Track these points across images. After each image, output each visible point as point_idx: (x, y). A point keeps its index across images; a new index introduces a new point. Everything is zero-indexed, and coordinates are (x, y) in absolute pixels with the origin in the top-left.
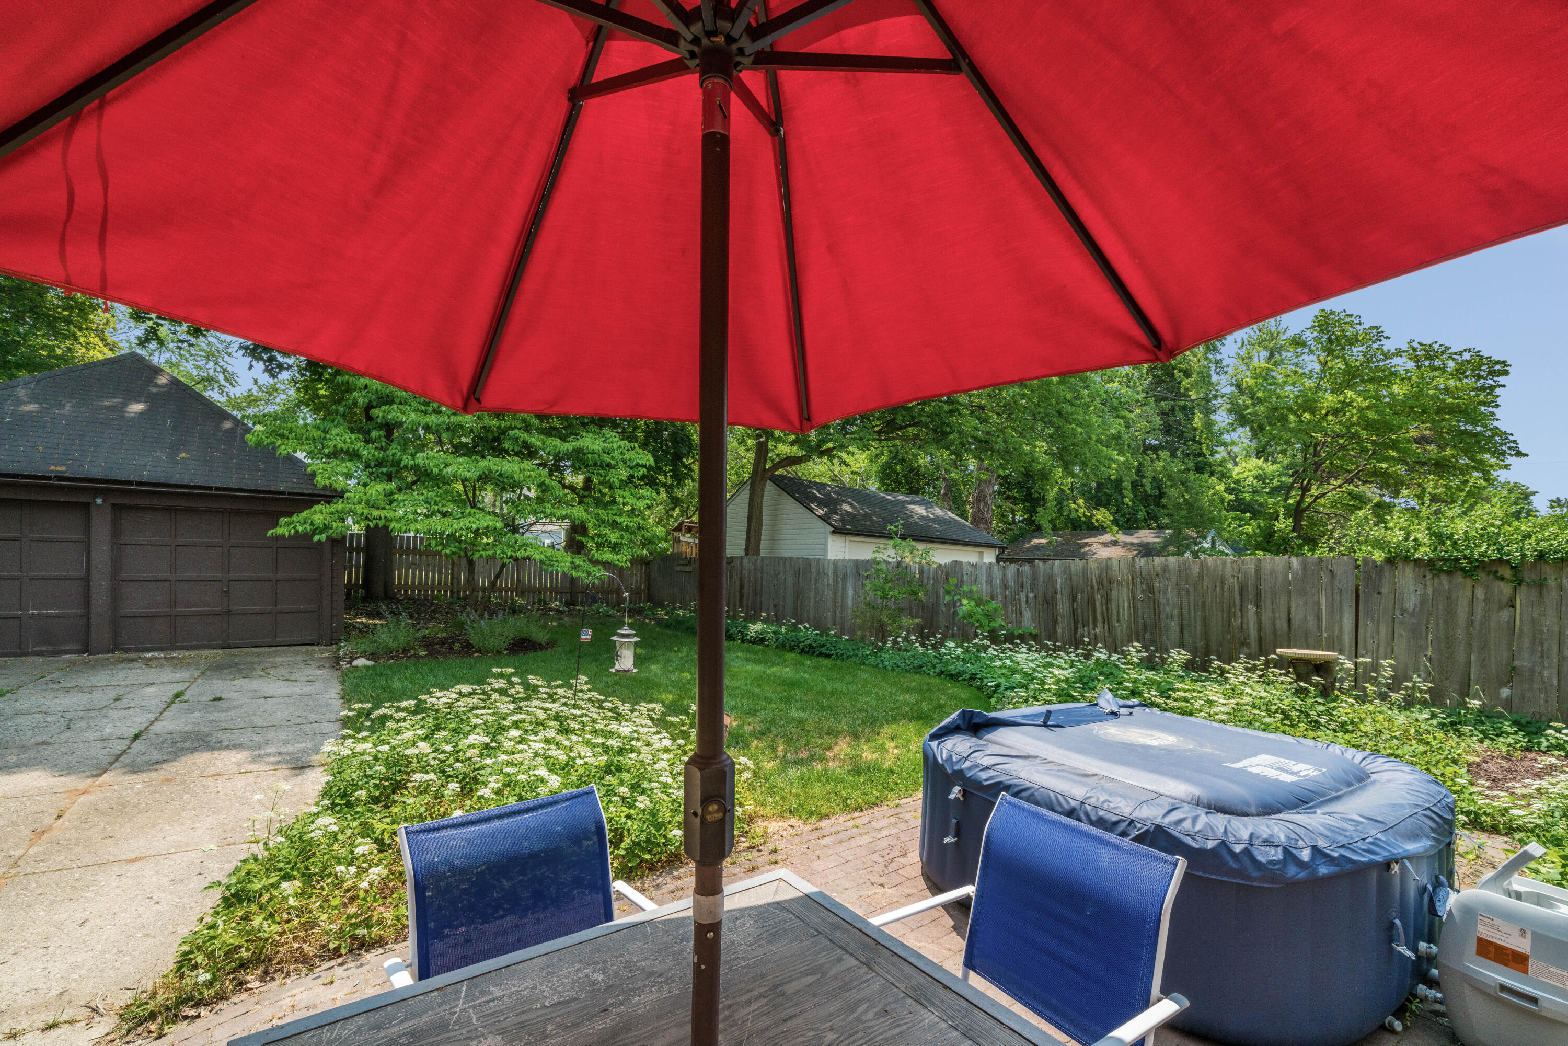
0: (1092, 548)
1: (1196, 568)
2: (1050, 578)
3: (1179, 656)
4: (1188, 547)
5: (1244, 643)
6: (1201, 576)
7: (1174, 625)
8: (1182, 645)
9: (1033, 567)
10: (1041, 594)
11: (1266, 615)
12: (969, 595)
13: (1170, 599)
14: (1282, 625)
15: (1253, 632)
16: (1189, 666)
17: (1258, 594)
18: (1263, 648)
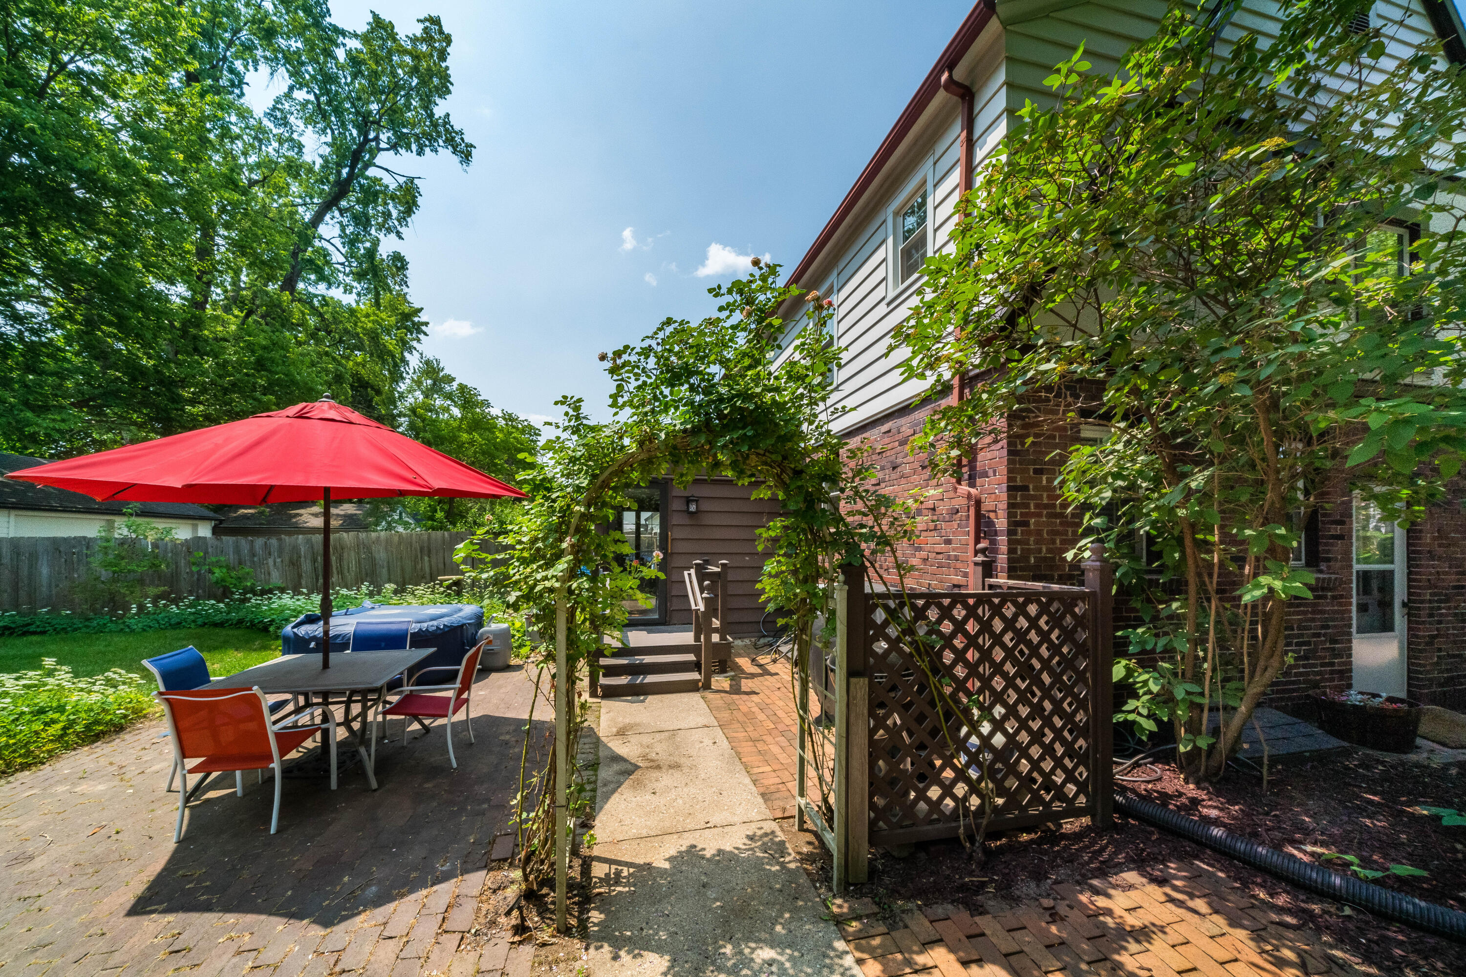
0: (303, 518)
1: (396, 539)
2: (295, 549)
3: (390, 587)
4: (384, 518)
5: (423, 577)
6: (400, 543)
7: (384, 571)
8: (390, 581)
9: (280, 540)
10: (287, 559)
11: (434, 561)
12: (218, 564)
13: (381, 555)
14: (441, 566)
15: (427, 570)
16: (395, 592)
17: (429, 551)
18: (433, 579)
